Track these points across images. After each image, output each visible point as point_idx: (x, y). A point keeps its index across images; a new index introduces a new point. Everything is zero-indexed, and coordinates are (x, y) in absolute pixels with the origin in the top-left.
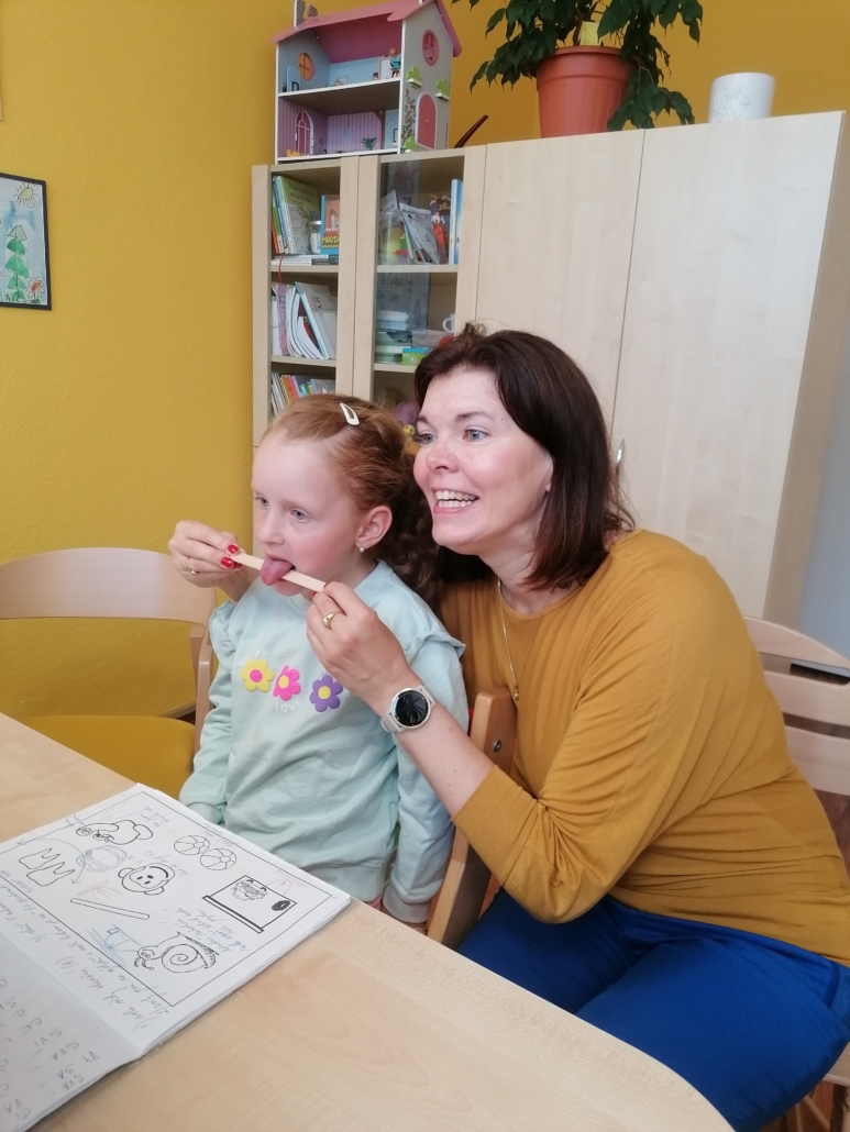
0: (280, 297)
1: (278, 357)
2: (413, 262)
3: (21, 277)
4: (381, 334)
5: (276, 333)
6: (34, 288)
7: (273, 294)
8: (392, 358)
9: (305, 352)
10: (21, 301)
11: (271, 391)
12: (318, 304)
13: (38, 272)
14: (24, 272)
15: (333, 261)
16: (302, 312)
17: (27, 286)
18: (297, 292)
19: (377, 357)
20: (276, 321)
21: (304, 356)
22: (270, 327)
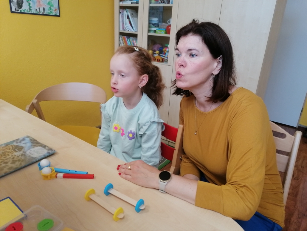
0: (122, 13)
1: (122, 31)
2: (160, 3)
3: (52, 7)
4: (150, 24)
5: (121, 24)
6: (55, 10)
7: (120, 12)
8: (153, 31)
9: (129, 30)
10: (52, 14)
11: (119, 40)
12: (133, 15)
13: (56, 6)
14: (52, 6)
15: (137, 3)
16: (128, 18)
17: (53, 10)
18: (127, 12)
19: (149, 31)
20: (121, 20)
21: (129, 31)
22: (119, 22)
